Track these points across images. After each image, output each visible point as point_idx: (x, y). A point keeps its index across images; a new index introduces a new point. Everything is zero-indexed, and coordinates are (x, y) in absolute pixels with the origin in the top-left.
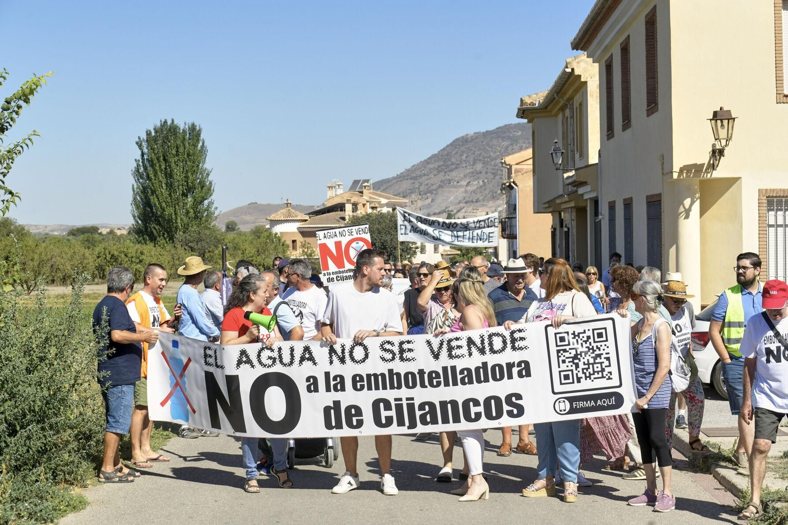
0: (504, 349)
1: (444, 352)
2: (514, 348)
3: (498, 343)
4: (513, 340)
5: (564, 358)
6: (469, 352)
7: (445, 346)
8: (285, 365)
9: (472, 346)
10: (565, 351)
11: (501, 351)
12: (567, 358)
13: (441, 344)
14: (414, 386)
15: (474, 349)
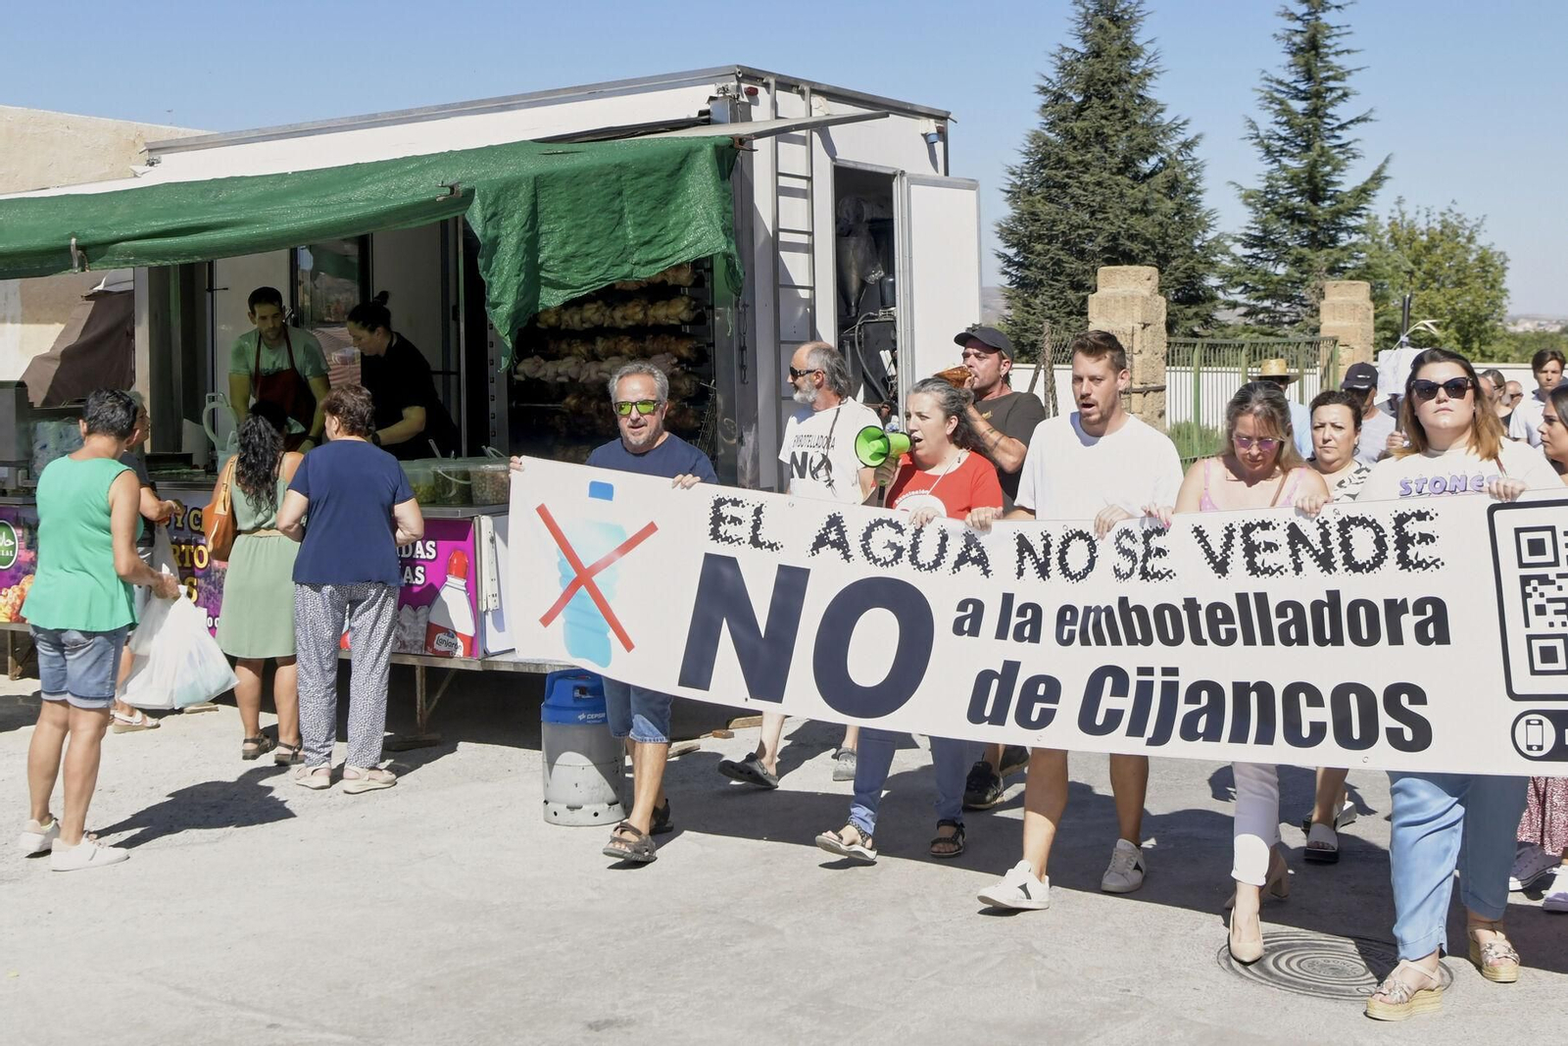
0: (1378, 560)
1: (1237, 558)
2: (1404, 562)
3: (1363, 545)
4: (1404, 541)
5: (1542, 601)
6: (1295, 561)
7: (1238, 541)
8: (920, 567)
9: (1300, 546)
10: (1544, 580)
11: (1372, 568)
12: (1550, 600)
13: (1229, 536)
14: (1178, 640)
15: (1304, 556)
